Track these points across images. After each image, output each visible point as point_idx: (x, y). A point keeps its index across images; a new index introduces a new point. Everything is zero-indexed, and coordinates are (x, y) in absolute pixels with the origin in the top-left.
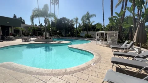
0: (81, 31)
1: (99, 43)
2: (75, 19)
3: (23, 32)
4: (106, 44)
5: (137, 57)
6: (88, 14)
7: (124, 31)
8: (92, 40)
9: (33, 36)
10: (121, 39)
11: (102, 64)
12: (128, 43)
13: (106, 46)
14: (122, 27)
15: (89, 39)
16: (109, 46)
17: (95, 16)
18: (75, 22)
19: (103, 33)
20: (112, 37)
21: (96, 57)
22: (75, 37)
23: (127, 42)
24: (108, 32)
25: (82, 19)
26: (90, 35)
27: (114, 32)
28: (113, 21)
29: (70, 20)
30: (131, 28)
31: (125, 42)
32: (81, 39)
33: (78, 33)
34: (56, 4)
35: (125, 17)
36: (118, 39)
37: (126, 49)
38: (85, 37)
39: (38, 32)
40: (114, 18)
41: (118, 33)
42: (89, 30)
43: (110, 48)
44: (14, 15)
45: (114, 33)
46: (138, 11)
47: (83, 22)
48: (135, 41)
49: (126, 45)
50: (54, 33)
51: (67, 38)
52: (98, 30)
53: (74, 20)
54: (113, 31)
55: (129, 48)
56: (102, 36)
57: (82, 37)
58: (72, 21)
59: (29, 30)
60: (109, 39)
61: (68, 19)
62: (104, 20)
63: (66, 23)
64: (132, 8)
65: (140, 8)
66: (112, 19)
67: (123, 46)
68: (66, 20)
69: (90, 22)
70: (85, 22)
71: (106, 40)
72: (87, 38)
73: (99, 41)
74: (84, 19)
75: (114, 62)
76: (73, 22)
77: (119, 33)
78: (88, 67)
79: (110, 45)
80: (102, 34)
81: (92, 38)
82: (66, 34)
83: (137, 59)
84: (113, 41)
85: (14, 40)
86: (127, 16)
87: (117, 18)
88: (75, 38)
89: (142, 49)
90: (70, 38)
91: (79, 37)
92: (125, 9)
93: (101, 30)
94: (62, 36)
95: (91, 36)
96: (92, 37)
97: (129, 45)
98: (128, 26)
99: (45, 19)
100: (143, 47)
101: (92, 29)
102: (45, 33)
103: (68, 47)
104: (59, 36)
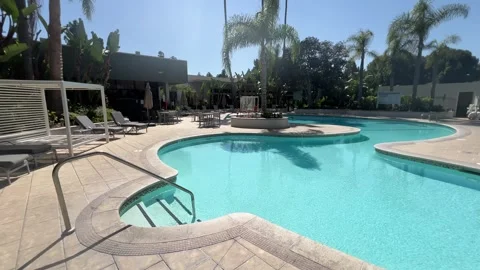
0: (375, 86)
3: (188, 98)
6: (423, 8)
9: (212, 108)
17: (465, 12)
18: (353, 53)
25: (393, 36)
26: (428, 99)
33: (364, 92)
38: (402, 109)
39: (226, 97)
44: (160, 53)
47: (395, 47)
51: (321, 112)
53: (349, 44)
57: (383, 108)
58: (339, 48)
59: (203, 92)
63: (315, 58)
72: (409, 113)
76: (345, 53)
81: (442, 114)
85: (178, 121)
88: (352, 114)
90: (330, 112)
91: (370, 107)
102: (243, 100)
103: (377, 150)
104: (288, 105)
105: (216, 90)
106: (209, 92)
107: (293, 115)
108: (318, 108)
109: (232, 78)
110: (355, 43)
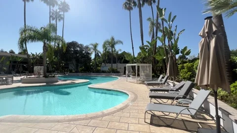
0: (101, 64)
1: (130, 79)
2: (92, 45)
4: (139, 80)
5: (171, 90)
7: (158, 63)
8: (119, 76)
10: (155, 74)
11: (140, 102)
12: (163, 78)
13: (140, 83)
14: (154, 58)
15: (115, 75)
16: (143, 83)
17: (122, 43)
18: (92, 50)
19: (135, 66)
20: (145, 71)
21: (131, 96)
22: (93, 72)
23: (161, 76)
24: (140, 65)
25: (104, 46)
26: (115, 68)
27: (148, 65)
28: (145, 51)
29: (85, 46)
30: (164, 60)
31: (159, 76)
32: (104, 75)
33: (97, 66)
34: (59, 20)
35: (157, 46)
36: (152, 73)
37: (162, 84)
38: (109, 72)
39: (23, 66)
40: (146, 47)
41: (151, 66)
42: (115, 62)
43: (145, 85)
45: (146, 66)
46: (169, 42)
47: (105, 50)
48: (168, 75)
49: (161, 80)
50: (55, 66)
51: (80, 74)
52: (127, 62)
53: (90, 46)
54: (146, 63)
55: (164, 84)
56: (133, 69)
57: (104, 72)
58: (87, 47)
59: (3, 63)
60: (142, 73)
61: (81, 45)
62: (133, 48)
63: (77, 50)
64: (163, 38)
65: (170, 39)
66: (144, 48)
67: (158, 81)
68: (78, 46)
69: (115, 51)
70: (107, 50)
71: (138, 75)
72: (111, 74)
73: (130, 77)
74: (106, 46)
75: (151, 97)
76: (90, 50)
77: (153, 65)
78: (126, 106)
79: (144, 81)
80: (133, 67)
81: (120, 74)
82: (77, 69)
83: (171, 92)
84: (147, 75)
86: (159, 47)
87: (149, 47)
88: (93, 75)
89: (176, 83)
90: (85, 74)
91: (99, 72)
92: (156, 39)
93: (131, 62)
94: (71, 71)
95: (116, 70)
96: (118, 72)
97: (164, 80)
98: (160, 58)
99: (45, 43)
100: (177, 81)
101: (118, 60)
102: (36, 68)
103: (89, 87)
104: (65, 71)
105: (15, 62)
106: (8, 63)
107: (67, 76)
108: (79, 72)
109: (28, 55)
110: (92, 47)
